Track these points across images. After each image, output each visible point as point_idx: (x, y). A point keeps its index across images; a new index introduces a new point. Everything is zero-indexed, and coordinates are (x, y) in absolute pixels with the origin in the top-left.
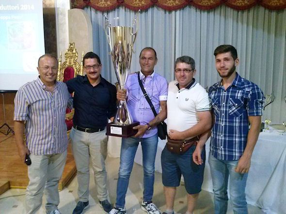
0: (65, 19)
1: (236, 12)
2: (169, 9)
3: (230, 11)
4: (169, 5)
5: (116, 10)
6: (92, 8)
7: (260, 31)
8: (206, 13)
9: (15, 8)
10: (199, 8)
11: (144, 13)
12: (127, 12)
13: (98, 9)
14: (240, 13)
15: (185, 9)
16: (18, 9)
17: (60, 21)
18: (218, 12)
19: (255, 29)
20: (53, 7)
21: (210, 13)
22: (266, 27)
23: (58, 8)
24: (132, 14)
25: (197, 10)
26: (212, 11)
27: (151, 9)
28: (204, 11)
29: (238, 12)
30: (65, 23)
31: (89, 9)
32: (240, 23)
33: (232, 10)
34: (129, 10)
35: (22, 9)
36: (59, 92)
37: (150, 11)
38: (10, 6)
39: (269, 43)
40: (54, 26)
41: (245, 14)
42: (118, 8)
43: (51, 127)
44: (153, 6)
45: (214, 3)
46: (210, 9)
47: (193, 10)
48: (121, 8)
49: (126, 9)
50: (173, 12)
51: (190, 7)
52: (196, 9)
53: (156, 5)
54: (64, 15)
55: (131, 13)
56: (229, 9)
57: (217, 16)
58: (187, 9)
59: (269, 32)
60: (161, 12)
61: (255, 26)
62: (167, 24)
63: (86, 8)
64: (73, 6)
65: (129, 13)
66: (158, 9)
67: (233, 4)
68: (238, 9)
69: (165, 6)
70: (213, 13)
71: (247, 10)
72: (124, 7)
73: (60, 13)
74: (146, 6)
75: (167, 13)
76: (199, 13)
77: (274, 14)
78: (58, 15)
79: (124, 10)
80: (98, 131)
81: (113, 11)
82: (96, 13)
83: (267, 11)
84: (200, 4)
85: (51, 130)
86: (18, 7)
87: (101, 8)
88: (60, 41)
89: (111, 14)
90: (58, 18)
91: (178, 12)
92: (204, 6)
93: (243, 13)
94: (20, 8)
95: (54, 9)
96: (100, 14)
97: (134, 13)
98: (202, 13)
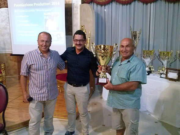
0: (78, 10)
2: (146, 2)
5: (111, 4)
6: (94, 3)
9: (48, 4)
10: (168, 1)
11: (128, 5)
12: (117, 5)
13: (98, 3)
15: (157, 2)
16: (50, 5)
17: (74, 12)
20: (70, 3)
21: (176, 4)
23: (74, 4)
24: (121, 6)
25: (166, 2)
26: (177, 3)
27: (133, 2)
28: (171, 3)
30: (78, 13)
31: (93, 4)
34: (118, 4)
35: (52, 5)
36: (51, 58)
37: (133, 4)
38: (45, 3)
40: (71, 15)
42: (112, 3)
43: (45, 82)
44: (135, 0)
46: (175, 1)
47: (163, 2)
48: (113, 3)
49: (117, 3)
50: (149, 4)
52: (165, 2)
54: (78, 8)
58: (159, 2)
60: (141, 4)
62: (145, 12)
63: (91, 3)
64: (83, 2)
66: (138, 2)
69: (144, 0)
70: (178, 4)
72: (115, 2)
73: (75, 7)
75: (145, 5)
76: (167, 4)
78: (73, 8)
79: (115, 4)
80: (81, 86)
81: (108, 5)
82: (97, 6)
85: (45, 84)
86: (50, 4)
87: (101, 3)
88: (74, 25)
89: (107, 7)
90: (73, 10)
91: (152, 4)
94: (51, 4)
95: (71, 4)
96: (99, 7)
97: (122, 5)
98: (170, 4)
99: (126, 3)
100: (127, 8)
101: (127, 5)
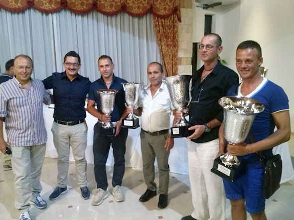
1: (106, 17)
2: (46, 12)
3: (101, 16)
4: (46, 8)
7: (127, 34)
8: (80, 17)
10: (74, 12)
11: (21, 15)
14: (109, 18)
15: (61, 12)
18: (90, 16)
19: (122, 32)
21: (84, 17)
22: (131, 30)
25: (73, 14)
26: (85, 15)
27: (28, 11)
28: (78, 15)
29: (108, 17)
32: (110, 27)
33: (102, 15)
34: (4, 11)
37: (27, 12)
39: (134, 43)
41: (114, 19)
44: (29, 8)
45: (87, 8)
46: (83, 13)
47: (68, 14)
50: (50, 15)
51: (65, 10)
52: (71, 13)
53: (33, 8)
55: (7, 14)
56: (100, 14)
57: (90, 20)
58: (63, 13)
59: (134, 35)
60: (39, 14)
61: (122, 29)
62: (45, 26)
65: (5, 13)
66: (35, 11)
67: (103, 10)
68: (107, 14)
69: (42, 9)
71: (115, 16)
74: (23, 8)
75: (44, 15)
76: (74, 16)
77: (136, 20)
80: (78, 123)
83: (131, 17)
84: (74, 9)
91: (55, 15)
92: (78, 11)
93: (112, 17)
97: (10, 14)
98: (77, 17)
99: (17, 10)
100: (18, 18)
101: (18, 14)
